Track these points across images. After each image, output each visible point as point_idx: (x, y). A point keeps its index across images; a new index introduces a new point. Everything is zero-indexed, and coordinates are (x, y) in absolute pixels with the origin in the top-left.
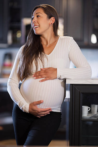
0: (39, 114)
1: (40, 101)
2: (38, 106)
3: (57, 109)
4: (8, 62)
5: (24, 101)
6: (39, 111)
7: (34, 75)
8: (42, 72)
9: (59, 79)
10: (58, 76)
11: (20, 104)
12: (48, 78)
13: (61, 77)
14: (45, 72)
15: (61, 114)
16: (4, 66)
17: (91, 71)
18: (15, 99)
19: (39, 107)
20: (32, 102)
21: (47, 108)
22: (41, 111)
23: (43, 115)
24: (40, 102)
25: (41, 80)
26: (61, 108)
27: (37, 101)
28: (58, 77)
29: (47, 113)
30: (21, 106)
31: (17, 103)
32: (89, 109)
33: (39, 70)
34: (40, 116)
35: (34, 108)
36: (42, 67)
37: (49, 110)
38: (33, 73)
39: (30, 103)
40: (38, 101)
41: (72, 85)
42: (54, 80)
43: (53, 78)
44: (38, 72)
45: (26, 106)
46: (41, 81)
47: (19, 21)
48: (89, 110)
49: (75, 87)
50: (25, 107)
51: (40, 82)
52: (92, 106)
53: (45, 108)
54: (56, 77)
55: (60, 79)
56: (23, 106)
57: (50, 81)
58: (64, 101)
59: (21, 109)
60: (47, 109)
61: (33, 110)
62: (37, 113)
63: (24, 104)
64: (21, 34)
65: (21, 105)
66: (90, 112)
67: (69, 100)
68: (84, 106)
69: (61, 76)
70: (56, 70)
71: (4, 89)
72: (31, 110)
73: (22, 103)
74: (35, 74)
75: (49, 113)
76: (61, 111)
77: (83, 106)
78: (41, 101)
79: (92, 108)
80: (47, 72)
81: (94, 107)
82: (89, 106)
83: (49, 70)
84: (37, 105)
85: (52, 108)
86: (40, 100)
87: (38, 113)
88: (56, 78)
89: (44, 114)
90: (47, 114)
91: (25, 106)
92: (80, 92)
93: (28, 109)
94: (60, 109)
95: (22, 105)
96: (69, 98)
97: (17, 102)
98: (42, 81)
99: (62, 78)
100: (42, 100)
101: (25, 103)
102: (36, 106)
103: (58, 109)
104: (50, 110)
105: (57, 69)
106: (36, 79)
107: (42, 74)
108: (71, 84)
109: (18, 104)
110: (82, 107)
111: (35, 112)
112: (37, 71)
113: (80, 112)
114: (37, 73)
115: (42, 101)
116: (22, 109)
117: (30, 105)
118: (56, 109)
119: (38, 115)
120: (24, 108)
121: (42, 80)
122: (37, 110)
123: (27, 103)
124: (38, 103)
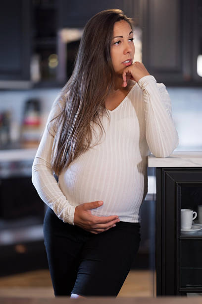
0: (94, 227)
4: (32, 117)
5: (65, 201)
6: (95, 221)
11: (56, 208)
18: (47, 198)
20: (81, 203)
22: (97, 221)
23: (103, 230)
24: (96, 204)
26: (139, 214)
30: (58, 211)
31: (51, 205)
32: (194, 215)
35: (85, 215)
37: (113, 220)
41: (160, 169)
45: (68, 212)
48: (194, 217)
49: (166, 173)
50: (67, 214)
56: (64, 211)
58: (145, 199)
59: (59, 217)
60: (110, 218)
61: (82, 219)
63: (64, 206)
65: (58, 209)
67: (155, 198)
68: (184, 210)
71: (25, 171)
72: (78, 219)
73: (61, 204)
76: (139, 220)
77: (182, 210)
78: (99, 203)
82: (195, 209)
84: (91, 209)
87: (91, 226)
91: (67, 211)
92: (175, 182)
93: (73, 217)
94: (137, 216)
95: (60, 209)
96: (155, 192)
101: (66, 206)
102: (89, 210)
103: (133, 216)
108: (157, 168)
109: (52, 208)
110: (180, 211)
111: (85, 223)
113: (177, 221)
115: (101, 203)
116: (62, 216)
117: (77, 209)
118: (129, 217)
120: (64, 214)
122: (90, 219)
123: (70, 206)
124: (92, 205)
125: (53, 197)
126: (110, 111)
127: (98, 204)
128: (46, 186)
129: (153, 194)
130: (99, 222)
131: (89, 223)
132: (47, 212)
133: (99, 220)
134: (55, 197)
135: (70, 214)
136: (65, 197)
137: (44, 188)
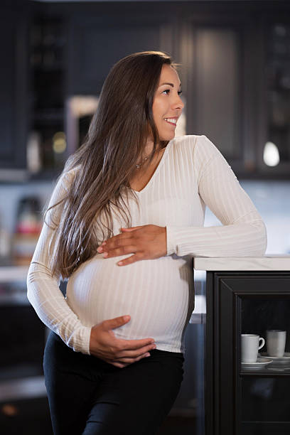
1: (122, 317)
2: (116, 332)
3: (170, 344)
4: (28, 222)
5: (76, 320)
6: (120, 346)
7: (103, 247)
8: (124, 237)
9: (173, 258)
10: (170, 249)
11: (63, 331)
12: (142, 253)
13: (177, 250)
14: (132, 237)
15: (183, 360)
16: (18, 232)
17: (266, 236)
18: (49, 318)
19: (120, 335)
20: (99, 322)
21: (141, 338)
23: (131, 360)
24: (121, 321)
25: (122, 261)
26: (182, 341)
27: (112, 317)
28: (170, 252)
29: (143, 354)
30: (66, 335)
31: (55, 328)
32: (261, 342)
33: (116, 232)
34: (122, 363)
35: (105, 337)
36: (124, 226)
37: (147, 345)
38: (99, 243)
39: (93, 326)
40: (116, 319)
41: (212, 274)
42: (161, 258)
43: (157, 254)
44: (114, 239)
45: (81, 335)
46: (121, 263)
47: (60, 106)
48: (260, 345)
49: (220, 279)
50: (79, 338)
51: (119, 265)
52: (270, 334)
53: (135, 338)
54: (164, 251)
55: (174, 256)
56: (74, 335)
57: (149, 261)
59: (67, 344)
60: (142, 343)
61: (102, 344)
62: (113, 353)
63: (75, 328)
64: (66, 141)
65: (66, 332)
66: (263, 352)
67: (204, 319)
68: (246, 335)
69: (180, 249)
70: (162, 232)
71: (18, 298)
73: (70, 326)
74: (104, 244)
75: (149, 355)
76: (181, 349)
77: (243, 335)
78: (125, 319)
79: (271, 341)
80: (138, 238)
81: (276, 337)
82: (262, 333)
83: (145, 232)
84: (114, 329)
85: (156, 339)
86: (120, 315)
87: (115, 354)
88: (165, 255)
89: (134, 357)
90: (143, 356)
91: (79, 335)
92: (233, 293)
93: (89, 342)
94: (179, 343)
95: (69, 332)
96: (205, 312)
97: (55, 326)
98: (126, 262)
99: (182, 254)
100: (127, 314)
101: (78, 327)
102: (110, 331)
103: (173, 342)
104: (149, 343)
105: (166, 228)
106: (109, 256)
107: (125, 242)
108: (208, 272)
109: (58, 332)
110: (240, 336)
111: (107, 349)
112: (111, 236)
113: (237, 351)
114: (111, 241)
115: (127, 318)
116: (71, 343)
117: (93, 330)
118: (167, 343)
119: (117, 359)
120: (75, 339)
121: (126, 259)
122: (112, 343)
123: (83, 327)
124: (115, 323)
125: (59, 315)
126: (137, 192)
127: (123, 321)
128: (48, 300)
129: (202, 314)
130: (126, 348)
131: (112, 349)
132: (49, 338)
133: (127, 345)
134: (62, 315)
135: (84, 339)
136: (75, 315)
137: (45, 304)
